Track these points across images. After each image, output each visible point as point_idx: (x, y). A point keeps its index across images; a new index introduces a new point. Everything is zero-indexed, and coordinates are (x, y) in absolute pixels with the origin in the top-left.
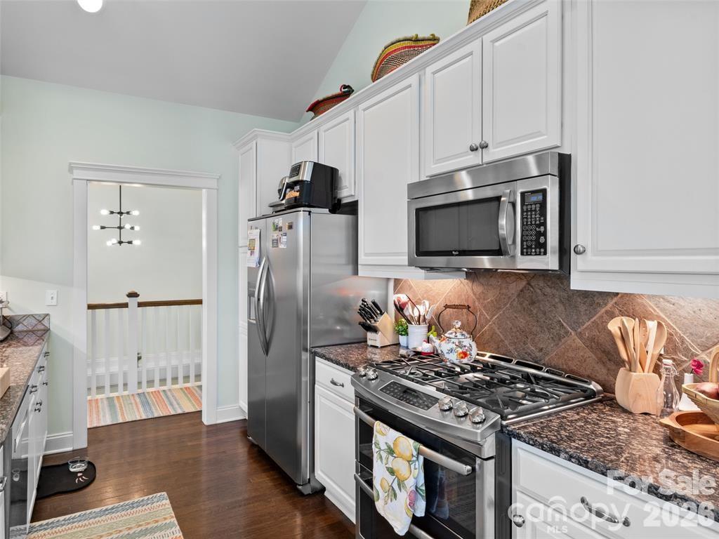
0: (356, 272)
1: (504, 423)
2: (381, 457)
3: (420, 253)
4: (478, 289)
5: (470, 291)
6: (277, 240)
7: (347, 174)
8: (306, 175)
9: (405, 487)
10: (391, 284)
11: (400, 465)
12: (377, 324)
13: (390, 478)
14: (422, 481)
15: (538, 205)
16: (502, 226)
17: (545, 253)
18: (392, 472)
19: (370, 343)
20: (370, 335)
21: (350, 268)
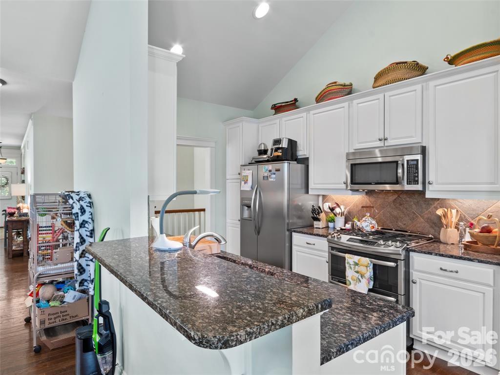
0: (307, 192)
1: (408, 247)
2: (351, 268)
3: (352, 183)
4: (373, 199)
5: (368, 201)
6: (268, 176)
7: (302, 144)
8: (285, 144)
9: (364, 277)
10: (321, 198)
11: (362, 269)
12: (320, 217)
13: (357, 275)
14: (372, 274)
15: (415, 166)
16: (399, 173)
17: (418, 184)
18: (357, 272)
19: (315, 226)
20: (315, 223)
21: (303, 190)
